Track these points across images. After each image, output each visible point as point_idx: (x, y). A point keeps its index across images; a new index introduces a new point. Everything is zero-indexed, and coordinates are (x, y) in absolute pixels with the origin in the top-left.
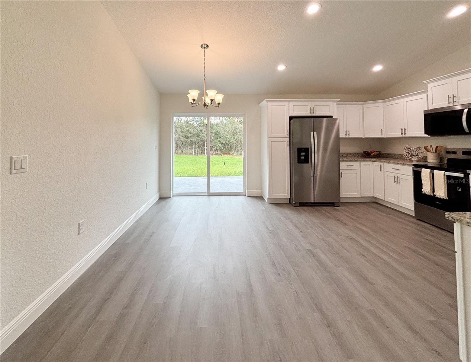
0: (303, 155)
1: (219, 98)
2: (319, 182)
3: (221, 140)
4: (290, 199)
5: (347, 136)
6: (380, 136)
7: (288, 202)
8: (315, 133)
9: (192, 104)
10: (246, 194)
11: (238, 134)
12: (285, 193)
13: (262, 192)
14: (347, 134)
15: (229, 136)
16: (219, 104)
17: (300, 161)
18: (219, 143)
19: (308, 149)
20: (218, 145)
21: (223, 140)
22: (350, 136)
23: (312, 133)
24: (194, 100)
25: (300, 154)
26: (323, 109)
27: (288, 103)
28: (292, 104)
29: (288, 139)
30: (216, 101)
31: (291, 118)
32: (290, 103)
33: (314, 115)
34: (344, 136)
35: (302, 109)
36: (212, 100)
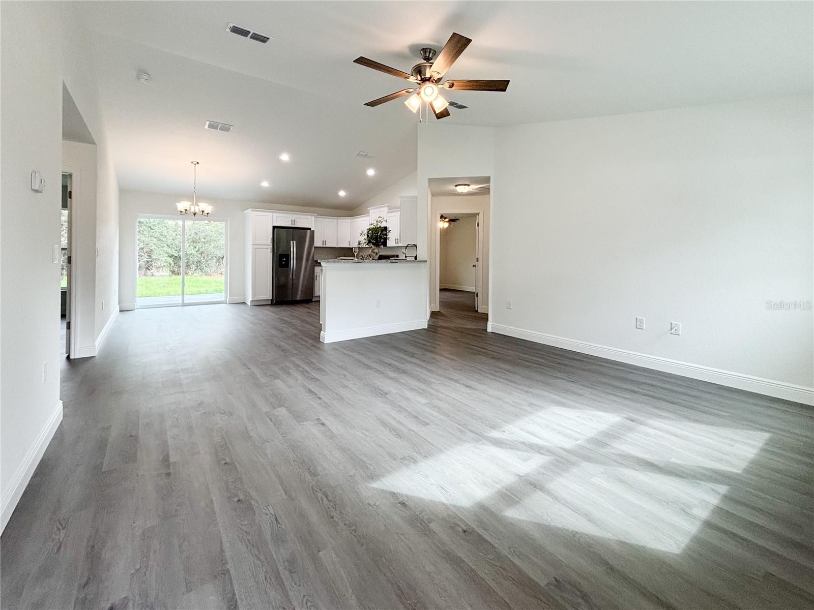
0: (284, 261)
2: (303, 288)
4: (272, 300)
5: (325, 246)
6: (348, 246)
7: (271, 303)
8: (295, 242)
10: (227, 301)
12: (267, 294)
13: (244, 299)
14: (324, 244)
16: (208, 214)
17: (281, 266)
22: (326, 246)
23: (292, 242)
24: (186, 210)
25: (281, 260)
26: (303, 221)
27: (271, 214)
28: (275, 215)
29: (272, 246)
30: (206, 212)
31: (274, 228)
32: (274, 214)
33: (294, 226)
34: (321, 245)
35: (285, 220)
36: (203, 211)
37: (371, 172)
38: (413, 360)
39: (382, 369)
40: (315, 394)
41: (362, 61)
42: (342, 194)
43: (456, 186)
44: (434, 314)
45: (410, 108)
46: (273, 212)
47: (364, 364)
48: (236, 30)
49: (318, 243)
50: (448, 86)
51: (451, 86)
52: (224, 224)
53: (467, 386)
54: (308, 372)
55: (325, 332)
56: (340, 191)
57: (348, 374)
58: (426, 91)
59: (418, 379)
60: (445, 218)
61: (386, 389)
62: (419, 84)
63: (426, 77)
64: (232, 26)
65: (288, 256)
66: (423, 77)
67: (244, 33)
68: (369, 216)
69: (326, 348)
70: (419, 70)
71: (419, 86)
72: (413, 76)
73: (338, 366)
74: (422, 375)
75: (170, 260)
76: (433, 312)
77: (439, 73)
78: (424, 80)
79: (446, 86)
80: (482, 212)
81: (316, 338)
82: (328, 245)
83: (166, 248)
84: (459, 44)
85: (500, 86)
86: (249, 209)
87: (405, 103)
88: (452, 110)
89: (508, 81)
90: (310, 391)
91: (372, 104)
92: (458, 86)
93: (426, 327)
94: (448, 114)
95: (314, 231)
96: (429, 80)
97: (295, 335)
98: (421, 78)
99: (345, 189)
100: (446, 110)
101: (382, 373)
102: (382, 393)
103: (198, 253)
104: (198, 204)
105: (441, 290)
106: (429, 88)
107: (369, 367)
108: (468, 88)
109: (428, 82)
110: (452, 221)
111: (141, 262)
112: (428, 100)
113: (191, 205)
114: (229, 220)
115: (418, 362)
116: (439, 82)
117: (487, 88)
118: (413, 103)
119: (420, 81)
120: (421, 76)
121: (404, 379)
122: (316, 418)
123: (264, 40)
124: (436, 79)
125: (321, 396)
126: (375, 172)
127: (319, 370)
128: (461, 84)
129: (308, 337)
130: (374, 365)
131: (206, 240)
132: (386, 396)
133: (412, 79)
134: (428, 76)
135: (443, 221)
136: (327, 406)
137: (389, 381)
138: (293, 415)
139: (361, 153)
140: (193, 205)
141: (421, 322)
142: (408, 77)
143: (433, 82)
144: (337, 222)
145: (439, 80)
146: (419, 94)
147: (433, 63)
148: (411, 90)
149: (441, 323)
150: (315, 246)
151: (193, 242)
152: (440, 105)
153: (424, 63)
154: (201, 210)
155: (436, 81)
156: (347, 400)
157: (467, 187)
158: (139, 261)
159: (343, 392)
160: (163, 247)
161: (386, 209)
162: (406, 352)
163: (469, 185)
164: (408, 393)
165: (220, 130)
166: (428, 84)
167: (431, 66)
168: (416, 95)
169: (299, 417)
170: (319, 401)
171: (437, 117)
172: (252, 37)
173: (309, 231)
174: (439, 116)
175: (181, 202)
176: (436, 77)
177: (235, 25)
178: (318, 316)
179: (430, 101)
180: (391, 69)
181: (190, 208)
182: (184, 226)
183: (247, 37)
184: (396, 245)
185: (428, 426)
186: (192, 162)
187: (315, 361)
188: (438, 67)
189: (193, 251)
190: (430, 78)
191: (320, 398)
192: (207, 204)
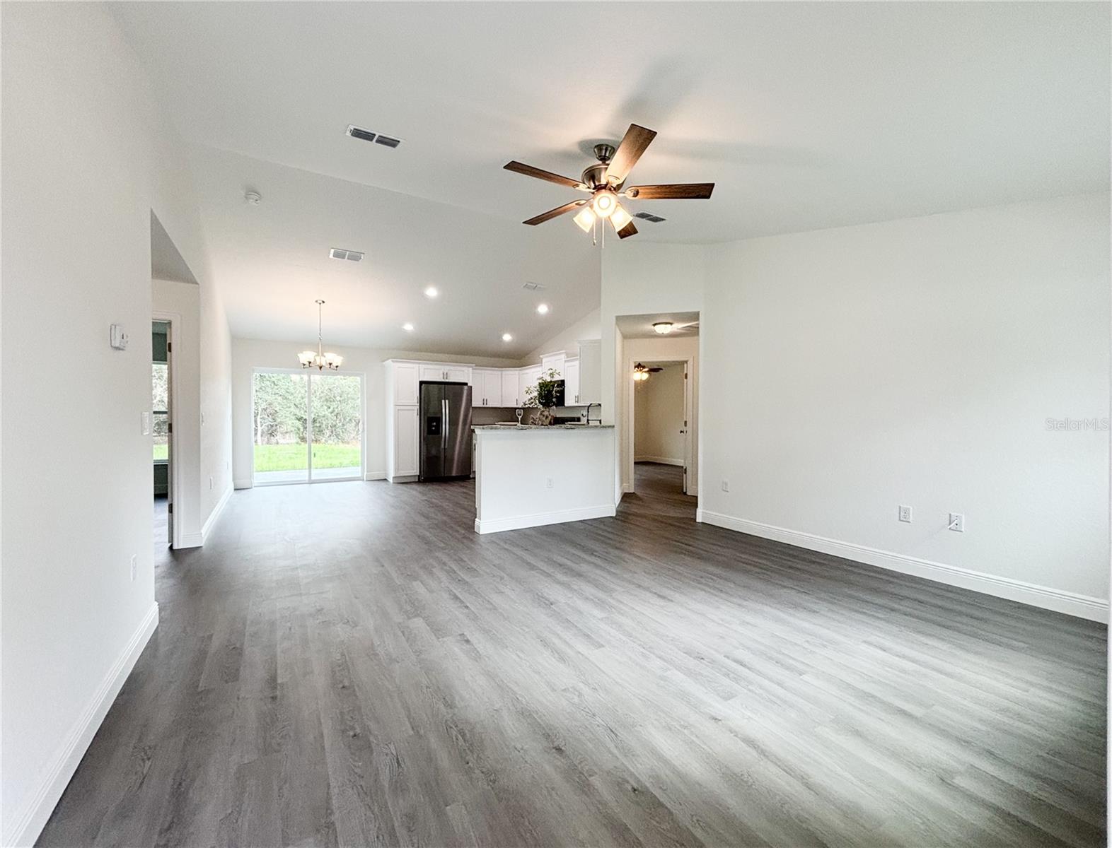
0: (434, 426)
1: (337, 360)
2: (458, 461)
3: (297, 411)
4: (419, 476)
5: (485, 406)
7: (417, 480)
8: (447, 401)
9: (304, 365)
10: (363, 477)
11: (338, 398)
12: (414, 469)
13: (386, 474)
14: (485, 403)
15: (316, 404)
16: (337, 367)
17: (430, 432)
18: (294, 418)
19: (439, 418)
20: (290, 423)
21: (302, 412)
22: (487, 406)
23: (443, 401)
24: (310, 363)
25: (430, 425)
26: (457, 374)
27: (417, 365)
28: (422, 366)
29: (418, 407)
30: (334, 365)
31: (421, 383)
32: (420, 365)
33: (447, 381)
34: (482, 406)
35: (434, 373)
36: (330, 364)
37: (543, 309)
38: (593, 559)
39: (550, 570)
40: (462, 602)
41: (513, 166)
42: (507, 338)
43: (655, 325)
44: (626, 497)
45: (580, 226)
46: (419, 363)
47: (528, 564)
48: (358, 134)
49: (476, 403)
50: (632, 194)
51: (636, 194)
52: (358, 379)
53: (660, 596)
54: (455, 572)
55: (480, 519)
56: (504, 333)
57: (505, 576)
58: (600, 204)
59: (597, 585)
60: (644, 367)
61: (552, 599)
62: (593, 193)
63: (602, 183)
64: (352, 129)
65: (439, 420)
66: (597, 184)
67: (368, 136)
68: (542, 366)
69: (482, 539)
70: (592, 175)
71: (593, 195)
72: (584, 183)
73: (494, 565)
74: (601, 579)
75: (299, 424)
76: (625, 493)
77: (617, 178)
78: (599, 188)
79: (629, 194)
80: (692, 359)
81: (470, 527)
82: (490, 405)
83: (293, 409)
84: (642, 138)
85: (703, 191)
86: (390, 360)
87: (574, 219)
88: (640, 224)
89: (713, 185)
90: (456, 598)
91: (533, 222)
92: (645, 193)
93: (614, 515)
94: (636, 232)
95: (471, 387)
96: (605, 187)
97: (445, 523)
98: (595, 186)
99: (511, 331)
100: (631, 224)
101: (549, 575)
102: (547, 602)
103: (333, 414)
104: (325, 354)
105: (635, 463)
106: (605, 198)
107: (532, 567)
108: (658, 196)
109: (604, 190)
110: (653, 370)
111: (263, 427)
112: (604, 215)
113: (316, 356)
114: (365, 375)
115: (599, 561)
116: (619, 190)
117: (683, 195)
118: (585, 219)
119: (594, 189)
120: (594, 183)
121: (578, 584)
122: (460, 633)
123: (393, 143)
124: (614, 185)
125: (468, 605)
126: (549, 308)
127: (470, 570)
128: (647, 191)
129: (460, 526)
130: (540, 565)
131: (343, 398)
132: (552, 606)
133: (582, 187)
134: (603, 182)
135: (641, 370)
136: (475, 618)
137: (557, 586)
138: (431, 629)
139: (529, 284)
140: (318, 355)
141: (608, 507)
142: (577, 186)
143: (610, 190)
144: (502, 374)
145: (619, 186)
146: (591, 206)
147: (608, 165)
148: (582, 202)
149: (634, 509)
150: (473, 406)
151: (327, 400)
152: (621, 219)
153: (599, 165)
154: (328, 362)
155: (615, 189)
156: (500, 610)
157: (669, 326)
158: (262, 426)
159: (496, 599)
160: (290, 407)
161: (563, 356)
162: (584, 548)
163: (671, 324)
164: (581, 604)
165: (348, 259)
166: (604, 193)
167: (607, 168)
168: (588, 208)
169: (438, 631)
170: (466, 611)
171: (620, 235)
172: (378, 141)
173: (466, 387)
174: (622, 233)
175: (304, 352)
176: (615, 183)
177: (357, 128)
178: (471, 497)
179: (608, 215)
180: (552, 176)
181: (315, 360)
182: (309, 380)
183: (371, 140)
184: (577, 404)
185: (603, 649)
186: (317, 301)
187: (466, 559)
188: (616, 169)
189: (326, 413)
190: (606, 185)
191: (467, 607)
192: (335, 355)
